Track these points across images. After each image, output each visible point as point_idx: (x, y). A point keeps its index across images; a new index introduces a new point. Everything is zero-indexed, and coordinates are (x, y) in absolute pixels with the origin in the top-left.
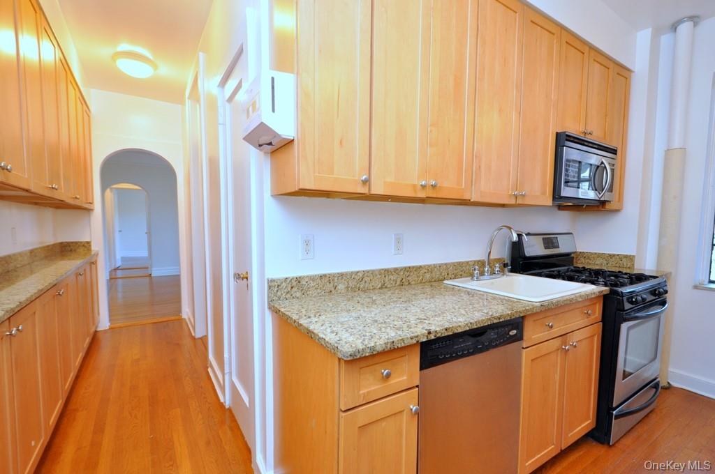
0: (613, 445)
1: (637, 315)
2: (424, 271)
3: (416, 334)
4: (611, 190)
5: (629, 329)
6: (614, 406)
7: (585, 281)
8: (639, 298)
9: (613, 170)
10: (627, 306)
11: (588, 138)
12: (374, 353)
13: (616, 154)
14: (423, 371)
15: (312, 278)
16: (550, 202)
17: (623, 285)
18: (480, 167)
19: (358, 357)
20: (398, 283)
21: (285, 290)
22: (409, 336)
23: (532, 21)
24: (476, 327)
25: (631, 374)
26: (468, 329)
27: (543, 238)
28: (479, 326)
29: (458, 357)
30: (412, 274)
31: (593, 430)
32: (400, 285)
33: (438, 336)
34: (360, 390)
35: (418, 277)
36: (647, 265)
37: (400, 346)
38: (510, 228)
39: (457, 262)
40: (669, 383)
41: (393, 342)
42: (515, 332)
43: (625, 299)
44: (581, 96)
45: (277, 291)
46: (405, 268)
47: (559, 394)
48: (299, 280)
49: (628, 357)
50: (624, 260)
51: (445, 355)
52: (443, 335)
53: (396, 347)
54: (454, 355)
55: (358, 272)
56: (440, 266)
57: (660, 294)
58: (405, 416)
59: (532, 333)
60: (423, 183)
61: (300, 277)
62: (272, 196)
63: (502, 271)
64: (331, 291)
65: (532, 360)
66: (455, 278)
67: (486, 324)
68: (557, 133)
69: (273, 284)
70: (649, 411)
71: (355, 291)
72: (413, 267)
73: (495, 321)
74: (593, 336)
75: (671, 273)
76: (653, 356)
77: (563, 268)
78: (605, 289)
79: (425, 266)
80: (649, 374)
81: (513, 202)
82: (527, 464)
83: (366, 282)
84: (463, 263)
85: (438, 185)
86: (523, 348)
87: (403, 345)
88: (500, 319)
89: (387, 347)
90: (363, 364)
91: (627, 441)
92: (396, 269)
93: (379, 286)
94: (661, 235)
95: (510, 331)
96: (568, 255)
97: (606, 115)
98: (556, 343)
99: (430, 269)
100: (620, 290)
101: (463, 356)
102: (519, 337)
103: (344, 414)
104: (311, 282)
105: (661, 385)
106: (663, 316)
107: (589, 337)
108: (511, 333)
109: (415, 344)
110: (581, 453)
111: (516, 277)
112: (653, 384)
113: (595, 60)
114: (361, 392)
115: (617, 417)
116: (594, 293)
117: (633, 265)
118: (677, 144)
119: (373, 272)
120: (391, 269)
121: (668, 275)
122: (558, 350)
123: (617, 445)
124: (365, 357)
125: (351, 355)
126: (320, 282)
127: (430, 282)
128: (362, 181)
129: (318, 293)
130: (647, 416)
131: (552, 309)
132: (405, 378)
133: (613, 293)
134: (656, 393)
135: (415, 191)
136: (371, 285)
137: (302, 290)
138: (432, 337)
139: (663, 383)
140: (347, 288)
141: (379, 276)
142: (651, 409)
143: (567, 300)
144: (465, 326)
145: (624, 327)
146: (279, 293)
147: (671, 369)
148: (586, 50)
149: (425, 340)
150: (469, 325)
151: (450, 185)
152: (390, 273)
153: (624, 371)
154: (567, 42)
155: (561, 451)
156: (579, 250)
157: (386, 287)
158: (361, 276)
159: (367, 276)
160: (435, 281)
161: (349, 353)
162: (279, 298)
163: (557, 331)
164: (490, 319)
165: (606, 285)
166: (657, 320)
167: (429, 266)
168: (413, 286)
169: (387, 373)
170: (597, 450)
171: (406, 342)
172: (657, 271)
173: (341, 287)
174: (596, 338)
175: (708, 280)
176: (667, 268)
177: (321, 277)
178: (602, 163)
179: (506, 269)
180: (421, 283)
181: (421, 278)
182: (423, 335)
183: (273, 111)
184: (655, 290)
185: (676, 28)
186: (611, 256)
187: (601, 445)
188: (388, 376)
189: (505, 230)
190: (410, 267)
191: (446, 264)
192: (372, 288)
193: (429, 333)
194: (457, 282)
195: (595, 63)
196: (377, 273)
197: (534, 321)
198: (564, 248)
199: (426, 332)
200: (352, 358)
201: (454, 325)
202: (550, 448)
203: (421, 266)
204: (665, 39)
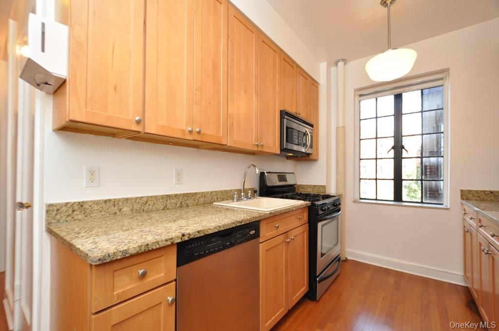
0: (319, 300)
1: (326, 217)
2: (199, 196)
3: (171, 237)
4: (311, 147)
5: (322, 226)
6: (317, 275)
7: (298, 199)
8: (326, 207)
9: (312, 136)
10: (321, 212)
11: (298, 116)
12: (127, 255)
13: (313, 127)
14: (179, 268)
15: (97, 203)
16: (278, 152)
17: (318, 200)
18: (233, 124)
19: (108, 261)
20: (178, 205)
21: (66, 214)
22: (164, 239)
23: (263, 41)
24: (223, 229)
25: (325, 254)
26: (217, 231)
27: (278, 176)
28: (226, 228)
29: (210, 253)
30: (189, 198)
31: (307, 293)
32: (179, 207)
33: (191, 237)
34: (113, 292)
35: (194, 200)
36: (332, 190)
37: (154, 248)
38: (255, 166)
39: (224, 191)
40: (346, 258)
41: (148, 245)
42: (254, 232)
43: (319, 208)
44: (293, 92)
45: (56, 215)
46: (184, 194)
47: (285, 272)
48: (81, 204)
49: (323, 245)
50: (321, 188)
51: (199, 252)
52: (196, 237)
53: (150, 249)
54: (207, 252)
55: (142, 197)
56: (211, 193)
57: (337, 205)
58: (163, 308)
59: (265, 232)
60: (190, 129)
61: (83, 202)
62: (53, 131)
63: (253, 196)
64: (115, 213)
65: (266, 251)
66: (222, 200)
67: (232, 227)
68: (281, 111)
69: (51, 208)
70: (336, 275)
71: (139, 213)
72: (191, 194)
73: (238, 225)
74: (304, 232)
75: (342, 195)
76: (336, 242)
77: (289, 194)
78: (308, 203)
79: (199, 193)
80: (335, 253)
81: (256, 149)
82: (267, 325)
83: (149, 205)
84: (228, 191)
85: (202, 132)
86: (260, 243)
87: (158, 246)
88: (241, 222)
89: (140, 250)
90: (116, 266)
91: (326, 296)
92: (176, 195)
93: (162, 208)
94: (337, 173)
95: (250, 231)
96: (292, 186)
97: (307, 106)
98: (281, 238)
99: (204, 195)
100: (316, 203)
101: (215, 252)
102: (257, 235)
103: (94, 317)
104: (95, 206)
105: (342, 259)
106: (339, 216)
107: (302, 233)
108: (251, 233)
109: (169, 246)
110: (301, 309)
111: (261, 199)
112: (337, 259)
113: (300, 73)
114: (115, 293)
115: (320, 281)
116: (302, 205)
117: (325, 191)
118: (341, 125)
119: (156, 197)
120: (172, 195)
121: (340, 196)
122: (283, 242)
123: (321, 299)
124: (117, 260)
125: (99, 260)
126: (104, 205)
127: (203, 204)
128: (136, 121)
129: (103, 215)
130: (336, 278)
131: (277, 215)
132: (163, 274)
133: (313, 205)
134: (339, 263)
135: (184, 134)
136: (154, 207)
137: (84, 213)
138: (186, 238)
139: (343, 258)
140: (132, 210)
141: (161, 200)
142: (337, 274)
143: (286, 209)
144: (214, 229)
145: (320, 225)
146: (58, 217)
147: (347, 249)
148: (295, 67)
149: (179, 241)
150: (218, 228)
151: (211, 133)
152: (171, 198)
153: (322, 253)
154: (284, 59)
155: (289, 311)
156: (298, 183)
157: (168, 209)
158: (145, 200)
159: (151, 200)
160: (208, 203)
161: (98, 258)
162: (59, 221)
163: (282, 230)
164: (234, 223)
165: (309, 201)
166: (337, 220)
167: (203, 193)
168: (190, 207)
169: (142, 273)
170: (310, 305)
171: (160, 244)
172: (337, 194)
173: (126, 209)
174: (305, 233)
175: (359, 198)
176: (341, 192)
177: (106, 201)
178: (306, 131)
179: (255, 194)
180: (196, 205)
181: (197, 201)
182: (178, 237)
183: (43, 50)
184: (335, 203)
185: (337, 64)
186: (315, 186)
187: (312, 302)
188: (144, 276)
189: (252, 167)
190: (187, 194)
191: (215, 191)
192: (155, 209)
193: (183, 235)
194: (224, 203)
195: (301, 76)
196: (160, 198)
197: (267, 224)
198: (290, 181)
199: (181, 235)
200: (101, 262)
201: (205, 229)
202: (281, 310)
203: (196, 193)
204: (333, 69)
